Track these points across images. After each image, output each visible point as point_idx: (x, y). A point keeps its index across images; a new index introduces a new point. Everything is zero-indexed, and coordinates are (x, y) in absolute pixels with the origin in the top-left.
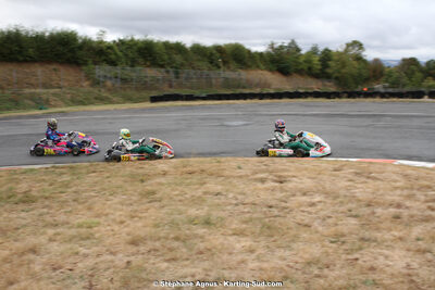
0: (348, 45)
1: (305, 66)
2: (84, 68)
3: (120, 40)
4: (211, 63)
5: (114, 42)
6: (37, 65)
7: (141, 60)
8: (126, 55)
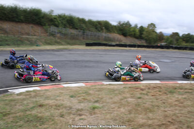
0: (149, 25)
1: (133, 33)
2: (45, 27)
3: (59, 15)
4: (96, 29)
5: (56, 16)
6: (24, 24)
7: (68, 25)
8: (62, 22)
